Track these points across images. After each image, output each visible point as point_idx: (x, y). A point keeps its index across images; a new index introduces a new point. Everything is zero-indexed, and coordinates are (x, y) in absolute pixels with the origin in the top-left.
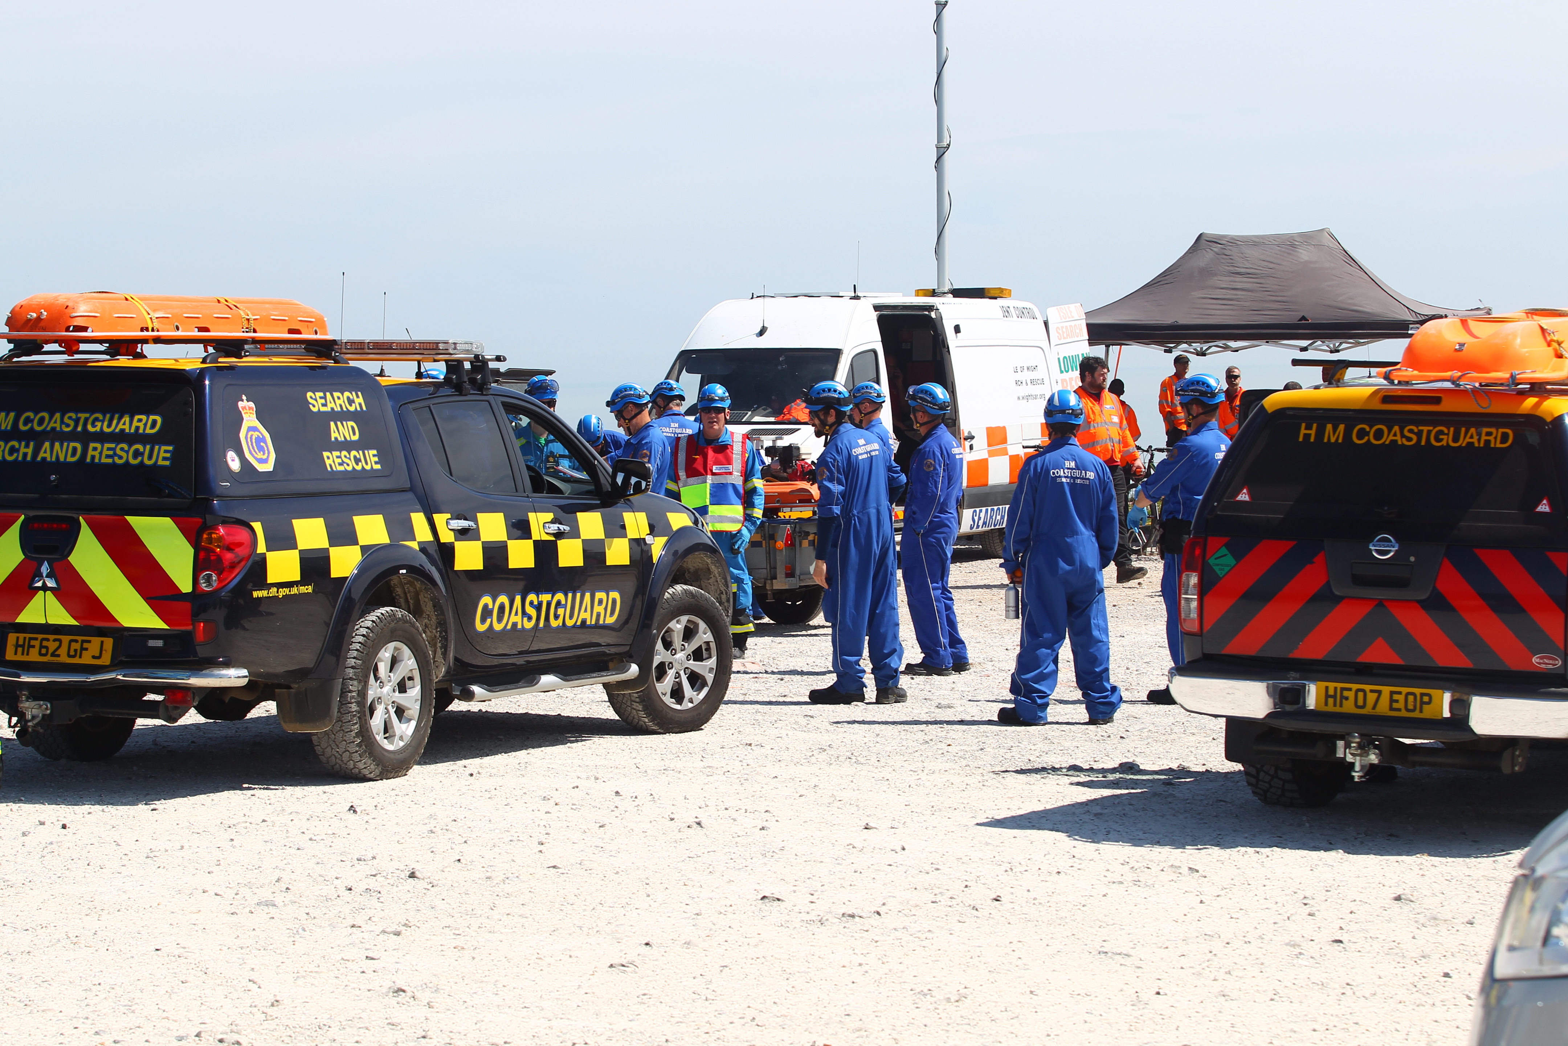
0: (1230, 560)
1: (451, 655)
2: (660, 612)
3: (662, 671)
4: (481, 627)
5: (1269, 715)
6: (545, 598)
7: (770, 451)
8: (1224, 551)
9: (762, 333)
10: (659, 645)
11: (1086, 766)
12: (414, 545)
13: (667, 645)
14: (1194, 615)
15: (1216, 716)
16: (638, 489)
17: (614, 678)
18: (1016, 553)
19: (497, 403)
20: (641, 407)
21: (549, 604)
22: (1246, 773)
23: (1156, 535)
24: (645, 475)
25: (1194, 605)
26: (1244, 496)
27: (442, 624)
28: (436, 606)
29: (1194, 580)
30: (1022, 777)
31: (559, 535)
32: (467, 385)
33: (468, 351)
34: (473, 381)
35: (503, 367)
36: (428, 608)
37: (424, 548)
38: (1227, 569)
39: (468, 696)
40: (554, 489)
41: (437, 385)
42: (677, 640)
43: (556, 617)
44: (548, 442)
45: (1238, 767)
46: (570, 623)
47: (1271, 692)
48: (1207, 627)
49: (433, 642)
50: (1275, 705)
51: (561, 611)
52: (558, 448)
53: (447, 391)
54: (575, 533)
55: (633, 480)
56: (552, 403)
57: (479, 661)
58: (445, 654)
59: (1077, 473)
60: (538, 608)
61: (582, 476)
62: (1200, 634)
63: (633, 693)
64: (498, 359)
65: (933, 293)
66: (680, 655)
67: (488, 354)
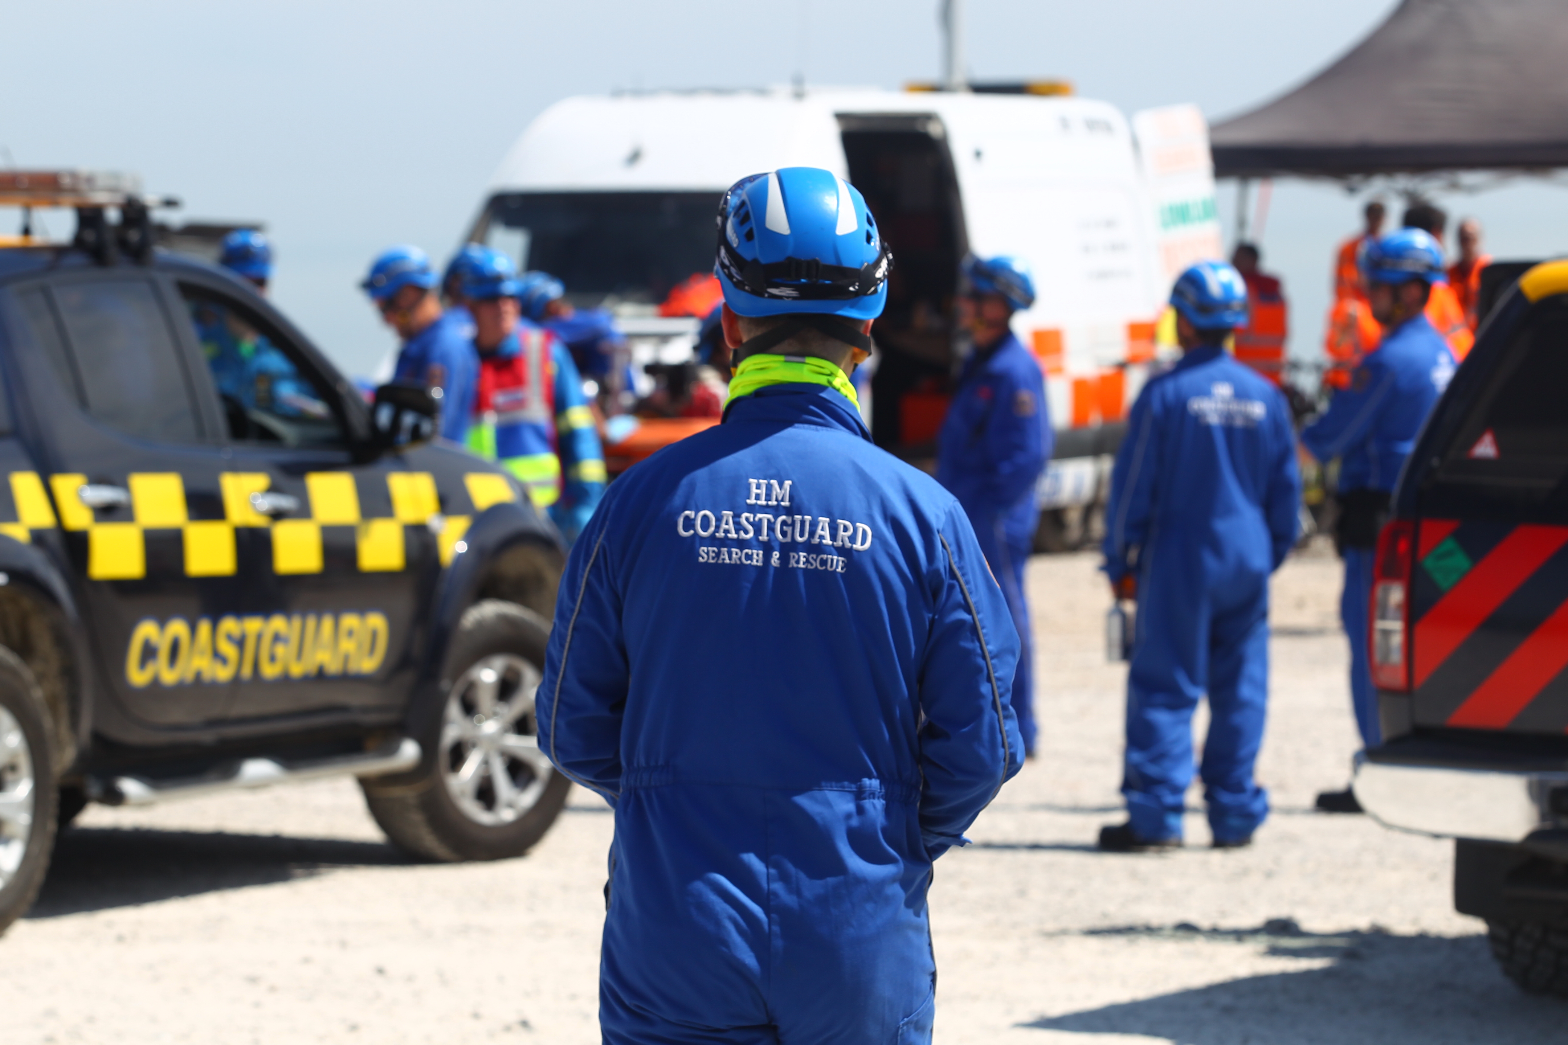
0: (1460, 562)
1: (86, 725)
2: (455, 652)
3: (458, 754)
4: (138, 677)
5: (1533, 836)
6: (253, 625)
7: (652, 369)
8: (1449, 544)
9: (635, 157)
10: (454, 710)
11: (1205, 923)
12: (18, 532)
13: (469, 708)
14: (1397, 657)
15: (1437, 836)
16: (416, 435)
17: (375, 766)
18: (1127, 547)
19: (167, 283)
20: (421, 291)
21: (259, 637)
22: (1492, 937)
23: (1330, 516)
24: (428, 409)
25: (1397, 640)
26: (1486, 448)
27: (69, 673)
28: (60, 640)
29: (1396, 595)
30: (1094, 943)
31: (277, 515)
32: (113, 252)
33: (113, 190)
34: (123, 244)
35: (174, 218)
36: (44, 642)
37: (38, 537)
38: (1454, 578)
39: (114, 798)
40: (267, 436)
41: (58, 251)
42: (486, 699)
43: (273, 659)
44: (258, 351)
45: (1475, 926)
46: (297, 670)
47: (1536, 793)
48: (1420, 678)
49: (52, 703)
50: (1543, 817)
51: (280, 650)
52: (274, 361)
53: (77, 259)
54: (304, 512)
55: (408, 419)
56: (261, 282)
57: (135, 736)
58: (74, 724)
59: (1235, 407)
60: (240, 643)
61: (317, 408)
62: (1407, 691)
63: (406, 793)
64: (170, 203)
65: (935, 89)
66: (490, 727)
67: (150, 196)
